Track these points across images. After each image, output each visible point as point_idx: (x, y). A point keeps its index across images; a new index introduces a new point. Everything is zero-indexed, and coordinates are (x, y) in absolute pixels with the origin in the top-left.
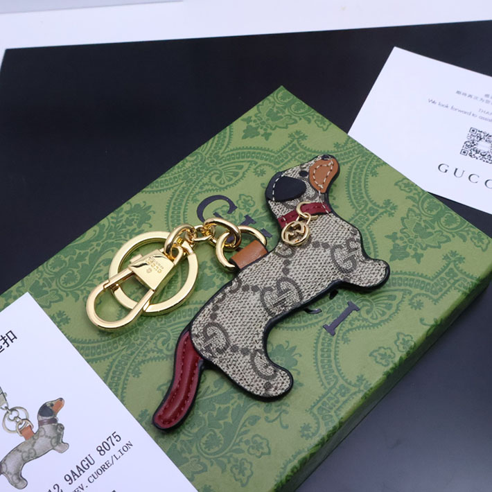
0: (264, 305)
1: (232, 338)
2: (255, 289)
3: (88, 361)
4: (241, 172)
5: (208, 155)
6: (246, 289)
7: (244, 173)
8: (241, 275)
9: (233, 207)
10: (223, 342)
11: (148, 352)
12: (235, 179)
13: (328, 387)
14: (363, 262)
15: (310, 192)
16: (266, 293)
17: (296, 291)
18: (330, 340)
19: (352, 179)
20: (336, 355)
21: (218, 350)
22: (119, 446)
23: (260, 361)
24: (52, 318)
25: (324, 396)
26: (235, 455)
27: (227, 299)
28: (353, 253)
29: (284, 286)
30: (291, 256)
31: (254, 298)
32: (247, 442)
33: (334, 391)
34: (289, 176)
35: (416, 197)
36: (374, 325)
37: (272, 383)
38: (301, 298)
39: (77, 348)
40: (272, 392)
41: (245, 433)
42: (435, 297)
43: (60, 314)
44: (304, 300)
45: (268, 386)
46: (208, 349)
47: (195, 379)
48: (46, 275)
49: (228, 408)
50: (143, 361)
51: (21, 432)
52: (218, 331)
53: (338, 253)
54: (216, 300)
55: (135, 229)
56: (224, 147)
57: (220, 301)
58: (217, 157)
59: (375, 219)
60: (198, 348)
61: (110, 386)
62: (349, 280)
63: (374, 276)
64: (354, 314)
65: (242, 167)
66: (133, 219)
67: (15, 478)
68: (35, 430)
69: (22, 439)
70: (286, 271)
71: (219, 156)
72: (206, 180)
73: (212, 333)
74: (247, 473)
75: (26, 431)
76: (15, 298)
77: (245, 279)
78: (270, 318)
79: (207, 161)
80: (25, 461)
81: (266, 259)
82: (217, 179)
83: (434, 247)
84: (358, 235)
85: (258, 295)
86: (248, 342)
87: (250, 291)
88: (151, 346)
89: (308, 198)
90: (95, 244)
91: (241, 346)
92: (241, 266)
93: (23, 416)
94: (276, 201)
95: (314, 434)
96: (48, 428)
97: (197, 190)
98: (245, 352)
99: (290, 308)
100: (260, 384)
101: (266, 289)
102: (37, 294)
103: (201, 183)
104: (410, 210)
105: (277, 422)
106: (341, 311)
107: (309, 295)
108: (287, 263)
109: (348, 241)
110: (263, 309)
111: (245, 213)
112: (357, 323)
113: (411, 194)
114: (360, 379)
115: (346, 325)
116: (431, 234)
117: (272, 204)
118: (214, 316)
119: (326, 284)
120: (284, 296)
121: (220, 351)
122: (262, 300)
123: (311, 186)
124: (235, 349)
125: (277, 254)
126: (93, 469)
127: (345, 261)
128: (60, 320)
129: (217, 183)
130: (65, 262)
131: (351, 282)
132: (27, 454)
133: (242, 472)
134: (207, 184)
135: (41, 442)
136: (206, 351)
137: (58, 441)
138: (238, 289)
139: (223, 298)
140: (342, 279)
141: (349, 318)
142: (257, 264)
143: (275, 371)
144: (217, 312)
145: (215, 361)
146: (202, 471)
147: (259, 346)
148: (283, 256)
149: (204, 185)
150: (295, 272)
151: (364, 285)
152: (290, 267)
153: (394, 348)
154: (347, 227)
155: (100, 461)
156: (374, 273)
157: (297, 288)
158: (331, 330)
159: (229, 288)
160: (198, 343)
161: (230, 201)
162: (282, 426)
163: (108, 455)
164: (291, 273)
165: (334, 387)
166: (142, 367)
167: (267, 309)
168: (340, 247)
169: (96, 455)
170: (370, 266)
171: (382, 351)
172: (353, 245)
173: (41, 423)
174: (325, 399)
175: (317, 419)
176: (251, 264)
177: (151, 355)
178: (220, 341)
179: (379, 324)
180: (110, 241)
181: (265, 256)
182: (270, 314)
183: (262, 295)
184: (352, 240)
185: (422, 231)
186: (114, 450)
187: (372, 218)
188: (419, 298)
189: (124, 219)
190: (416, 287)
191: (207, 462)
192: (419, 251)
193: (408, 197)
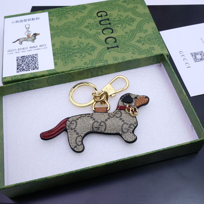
1: (77, 128)
2: (94, 119)
3: (50, 30)
7: (115, 10)
9: (107, 15)
11: (64, 34)
12: (112, 10)
13: (98, 58)
14: (130, 133)
15: (133, 104)
16: (96, 123)
17: (104, 128)
18: (106, 50)
19: (141, 22)
20: (105, 53)
21: (71, 128)
22: (44, 47)
23: (80, 139)
24: (49, 19)
25: (95, 59)
26: (67, 60)
28: (130, 128)
32: (71, 59)
33: (98, 60)
34: (131, 96)
35: (155, 32)
36: (119, 52)
37: (77, 147)
38: (105, 131)
39: (50, 27)
40: (75, 149)
41: (72, 57)
42: (140, 54)
43: (51, 19)
47: (60, 132)
48: (54, 11)
50: (61, 35)
51: (28, 36)
52: (75, 124)
53: (125, 125)
54: (82, 116)
59: (139, 32)
61: (51, 36)
64: (117, 48)
65: (116, 8)
67: (20, 42)
68: (30, 37)
69: (27, 37)
70: (106, 120)
73: (73, 123)
74: (66, 64)
76: (44, 12)
77: (94, 115)
80: (24, 41)
81: (105, 114)
83: (149, 44)
84: (136, 125)
86: (80, 132)
87: (92, 119)
88: (65, 33)
89: (131, 105)
91: (77, 131)
93: (30, 33)
94: (122, 101)
95: (87, 65)
96: (33, 37)
97: (101, 8)
98: (77, 134)
99: (99, 131)
102: (49, 13)
104: (150, 34)
105: (81, 59)
106: (114, 46)
107: (108, 131)
108: (109, 118)
109: (131, 124)
111: (108, 17)
112: (116, 50)
113: (154, 31)
114: (106, 60)
115: (113, 49)
116: (151, 41)
118: (77, 119)
119: (115, 132)
122: (93, 123)
123: (135, 103)
124: (75, 131)
126: (36, 48)
127: (126, 129)
128: (50, 20)
129: (107, 9)
131: (122, 136)
132: (25, 40)
133: (65, 63)
134: (104, 8)
135: (30, 39)
136: (68, 127)
137: (33, 41)
138: (90, 116)
139: (85, 116)
140: (120, 134)
141: (115, 48)
142: (101, 114)
143: (81, 144)
144: (79, 119)
145: (68, 131)
146: (58, 59)
147: (82, 135)
148: (109, 116)
150: (108, 122)
151: (125, 139)
152: (108, 120)
153: (120, 59)
154: (135, 120)
155: (39, 47)
157: (106, 127)
158: (108, 48)
159: (88, 115)
160: (68, 123)
163: (41, 48)
165: (99, 59)
166: (60, 36)
168: (127, 124)
169: (39, 46)
171: (116, 58)
173: (32, 36)
174: (95, 60)
175: (90, 63)
176: (99, 113)
177: (64, 35)
179: (121, 53)
180: (73, 10)
182: (93, 129)
184: (133, 125)
185: (149, 40)
186: (43, 47)
187: (139, 31)
188: (135, 52)
190: (137, 50)
191: (60, 58)
192: (145, 43)
193: (153, 31)
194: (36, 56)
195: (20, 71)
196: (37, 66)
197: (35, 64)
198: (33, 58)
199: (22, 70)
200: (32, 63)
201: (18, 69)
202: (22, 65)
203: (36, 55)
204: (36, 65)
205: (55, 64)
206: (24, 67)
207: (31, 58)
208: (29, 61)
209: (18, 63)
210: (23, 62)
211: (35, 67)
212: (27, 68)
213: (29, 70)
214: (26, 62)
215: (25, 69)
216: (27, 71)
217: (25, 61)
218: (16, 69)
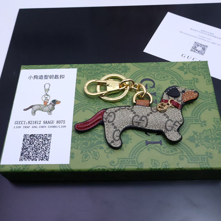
0: (133, 120)
1: (115, 121)
2: (134, 113)
3: (75, 98)
4: (166, 78)
5: (161, 66)
6: (132, 111)
7: (167, 79)
8: (135, 106)
9: (153, 87)
10: (111, 120)
11: (92, 108)
12: (162, 79)
13: (130, 157)
14: (175, 131)
15: (180, 99)
16: (136, 117)
17: (146, 123)
18: (144, 146)
19: (200, 106)
20: (141, 151)
21: (108, 121)
22: (63, 125)
23: (117, 133)
24: (77, 80)
25: (126, 158)
26: (88, 152)
27: (124, 110)
28: (174, 126)
29: (143, 119)
30: (154, 112)
31: (132, 115)
32: (94, 152)
33: (131, 160)
34: (178, 89)
35: (217, 127)
36: (161, 153)
37: (115, 142)
38: (146, 127)
39: (75, 92)
40: (112, 144)
41: (96, 149)
42: (190, 161)
43: (80, 80)
44: (146, 128)
45: (112, 142)
46: (106, 119)
47: (96, 124)
48: (85, 67)
49: (98, 139)
50: (88, 109)
51: (45, 102)
52: (113, 116)
53: (169, 122)
54: (121, 108)
55: (120, 72)
56: (168, 67)
57: (122, 109)
58: (163, 69)
59: (195, 124)
60: (104, 116)
61: (74, 108)
62: (166, 133)
63: (174, 138)
64: (159, 145)
65: (168, 77)
66: (122, 69)
67: (34, 111)
68: (48, 104)
69: (43, 104)
70: (148, 115)
71: (164, 69)
72: (153, 73)
73: (111, 115)
74: (87, 159)
75: (45, 103)
76: (73, 68)
77: (134, 108)
78: (131, 124)
79: (159, 68)
80: (39, 109)
81: (147, 108)
82: (157, 75)
83: (206, 147)
84: (182, 122)
85: (134, 115)
86: (119, 126)
87: (132, 112)
88: (94, 107)
89: (177, 100)
90: (105, 68)
91: (115, 125)
92: (137, 104)
93: (48, 98)
94: (167, 94)
95: (113, 166)
96: (51, 106)
97: (148, 74)
98: (115, 127)
99: (140, 127)
100: (111, 139)
101: (137, 115)
102: (79, 71)
103: (151, 73)
104: (210, 130)
105: (107, 154)
106: (156, 141)
107: (149, 127)
108: (151, 113)
109: (176, 122)
110: (131, 120)
111: (155, 91)
112: (157, 148)
113: (216, 125)
114: (141, 163)
115: (153, 146)
116: (209, 142)
117: (165, 94)
118: (116, 111)
119: (157, 129)
120: (141, 122)
121: (109, 122)
122: (133, 118)
123: (182, 97)
124: (113, 124)
125: (151, 109)
126: (52, 125)
127: (170, 126)
128: (78, 82)
129: (156, 76)
130: (93, 67)
131: (166, 134)
132: (41, 108)
133: (85, 158)
134: (152, 74)
135: (47, 108)
136: (105, 119)
137: (50, 111)
138: (130, 109)
139: (124, 109)
140: (164, 131)
141: (156, 145)
142: (142, 107)
143: (118, 140)
144: (118, 111)
145: (105, 123)
146: (76, 149)
147: (121, 129)
148: (152, 111)
149: (151, 74)
150: (151, 117)
151: (168, 138)
152: (150, 115)
153: (161, 164)
154: (181, 117)
155: (55, 124)
156: (175, 137)
157: (147, 122)
158: (147, 143)
159: (128, 107)
160: (105, 115)
161: (154, 84)
162: (107, 156)
164: (149, 117)
165: (132, 159)
166: (86, 110)
167: (132, 121)
168: (172, 121)
169: (55, 122)
170: (176, 134)
171: (156, 162)
172: (177, 124)
173: (50, 104)
174: (126, 160)
175: (118, 163)
176: (140, 105)
177: (92, 109)
178: (111, 119)
179: (163, 154)
180: (110, 71)
181: (147, 106)
182: (133, 123)
183: (135, 116)
184: (178, 122)
185: (207, 139)
186: (61, 125)
187: (194, 122)
188: (184, 157)
189: (119, 67)
190: (187, 153)
191: (79, 147)
192: (200, 144)
193: (214, 125)
194: (49, 138)
195: (25, 158)
196: (47, 155)
197: (45, 151)
198: (45, 140)
199: (27, 158)
200: (41, 148)
201: (22, 154)
202: (29, 149)
203: (50, 135)
204: (47, 153)
205: (72, 156)
206: (30, 153)
207: (42, 140)
208: (38, 144)
209: (24, 145)
210: (30, 144)
211: (44, 155)
212: (34, 155)
213: (36, 160)
214: (35, 146)
215: (31, 157)
216: (33, 160)
217: (33, 143)
218: (20, 154)
